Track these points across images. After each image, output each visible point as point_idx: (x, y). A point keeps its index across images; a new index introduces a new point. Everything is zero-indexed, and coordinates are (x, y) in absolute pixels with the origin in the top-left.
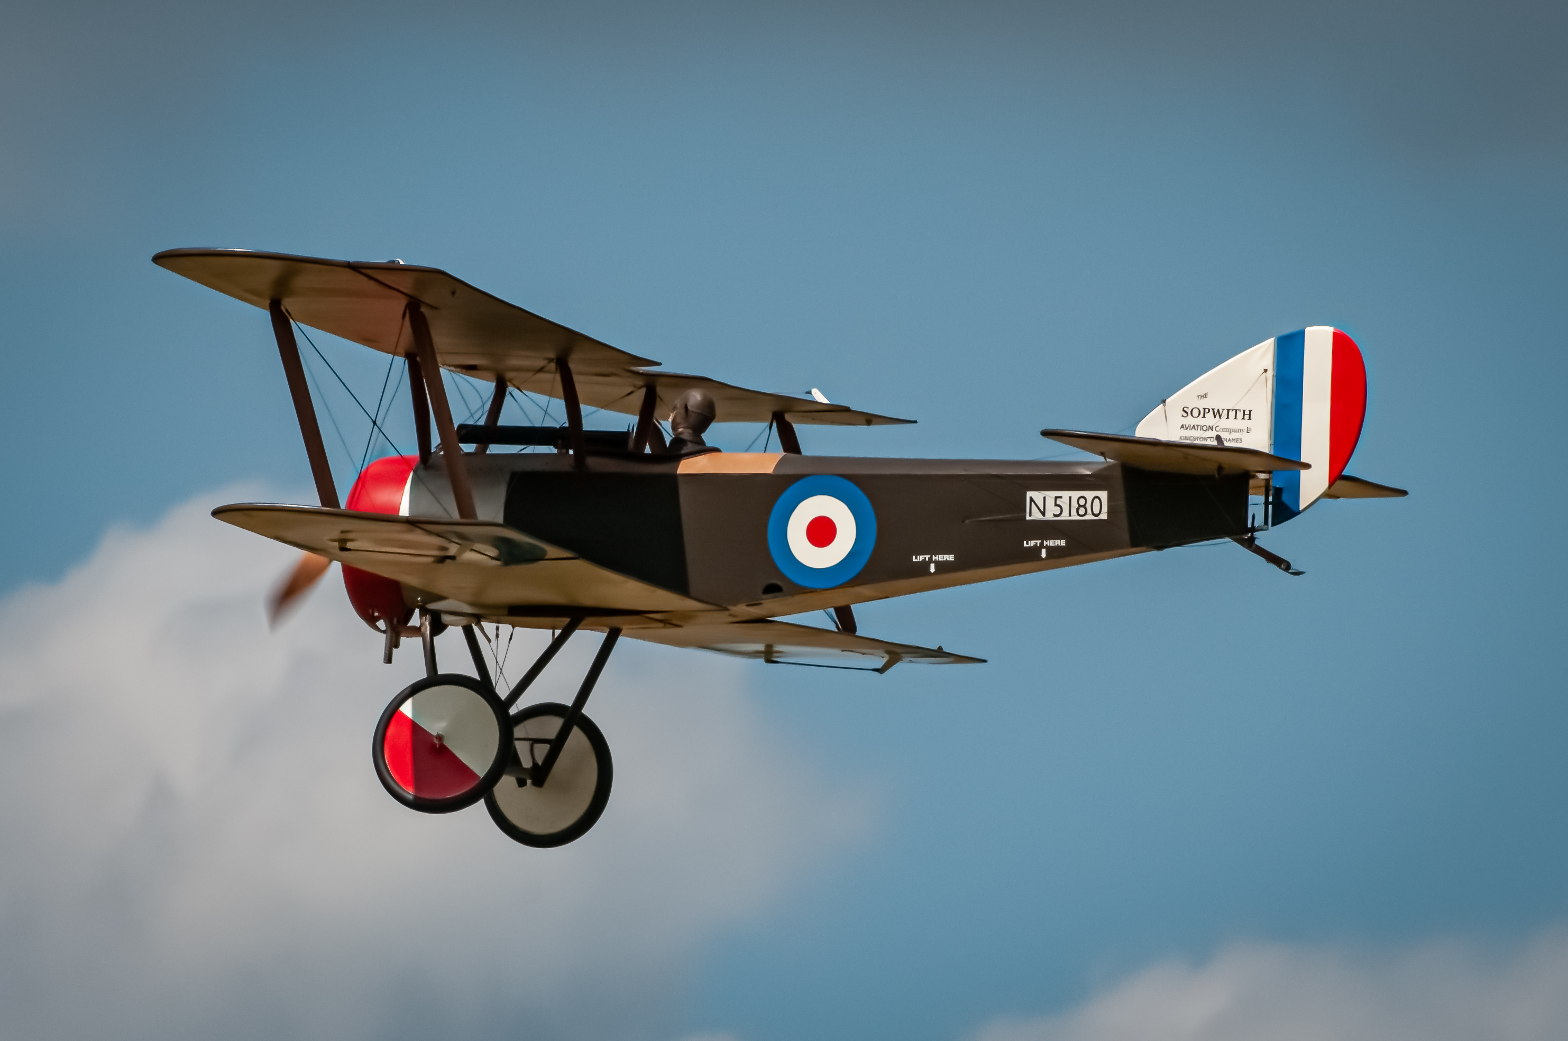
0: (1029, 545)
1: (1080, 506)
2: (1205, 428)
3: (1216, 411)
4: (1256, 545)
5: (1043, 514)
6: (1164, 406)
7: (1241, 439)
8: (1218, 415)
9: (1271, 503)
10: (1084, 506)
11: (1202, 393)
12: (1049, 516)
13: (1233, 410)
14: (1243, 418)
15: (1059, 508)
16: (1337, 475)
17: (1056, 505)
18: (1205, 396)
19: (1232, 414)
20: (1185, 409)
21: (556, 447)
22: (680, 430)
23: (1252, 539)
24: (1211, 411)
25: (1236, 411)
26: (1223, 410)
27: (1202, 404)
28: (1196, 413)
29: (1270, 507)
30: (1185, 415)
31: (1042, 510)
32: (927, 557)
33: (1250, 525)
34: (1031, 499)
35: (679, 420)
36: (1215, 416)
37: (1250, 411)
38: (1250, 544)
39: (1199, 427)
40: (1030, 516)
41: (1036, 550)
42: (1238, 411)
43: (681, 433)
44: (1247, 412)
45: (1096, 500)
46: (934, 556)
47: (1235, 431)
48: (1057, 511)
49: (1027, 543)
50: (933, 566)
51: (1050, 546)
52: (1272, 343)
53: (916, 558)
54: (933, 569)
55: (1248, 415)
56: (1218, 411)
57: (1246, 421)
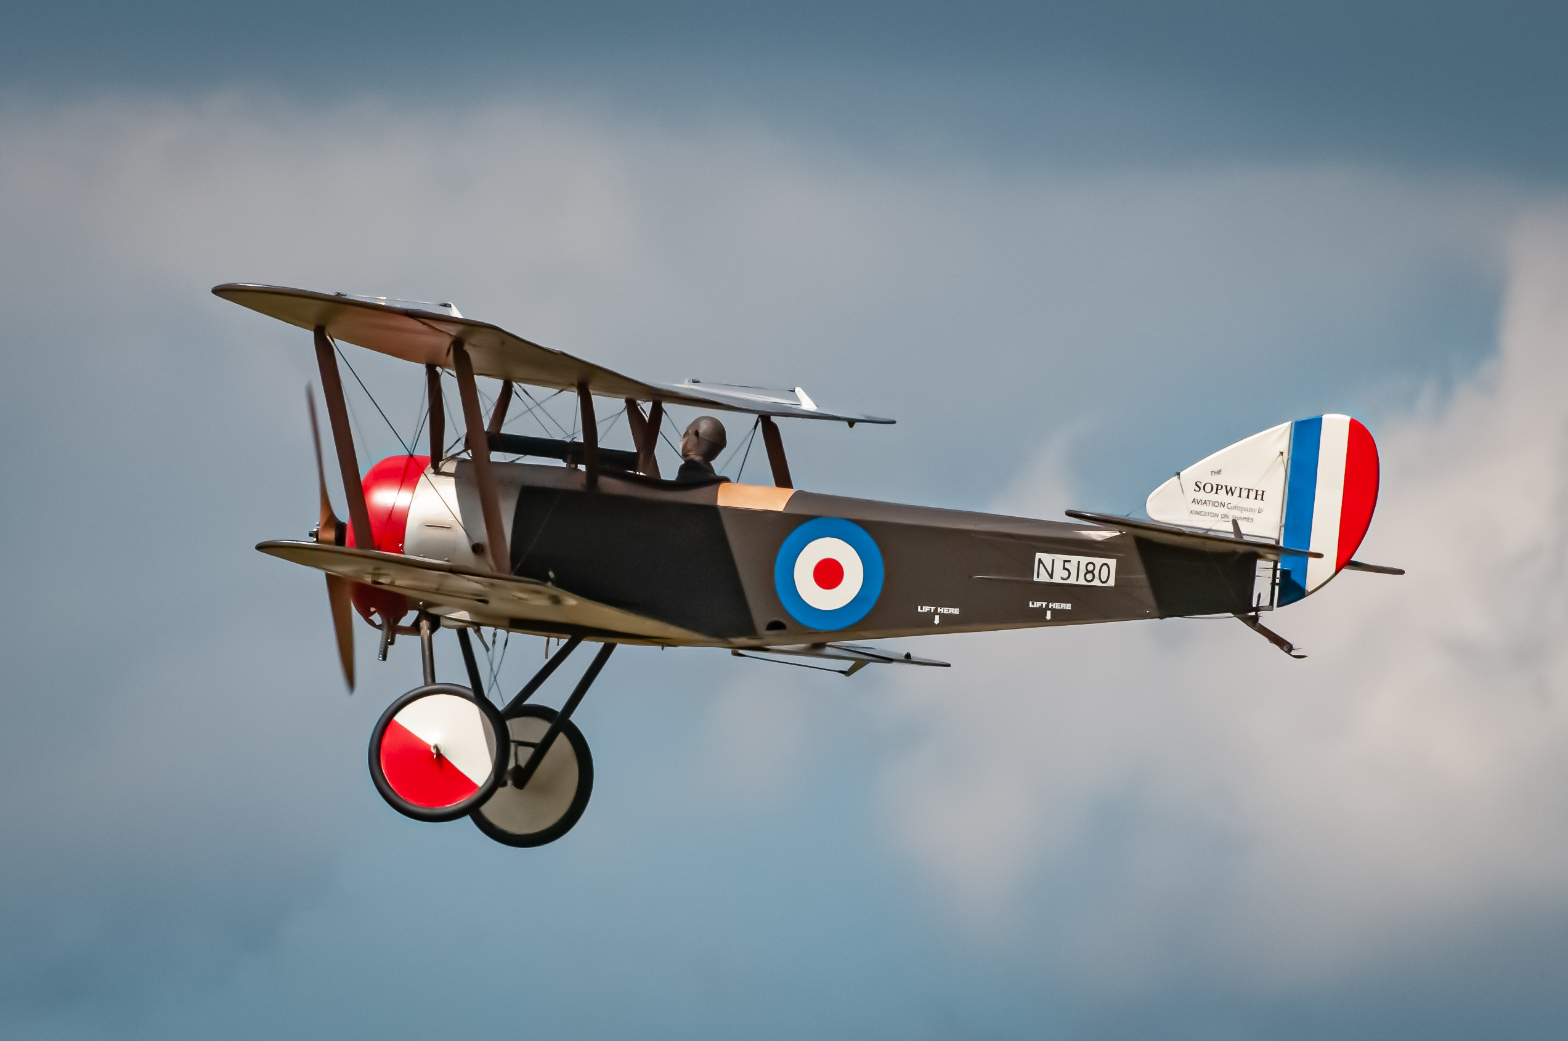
0: (1035, 606)
1: (1088, 572)
2: (1216, 505)
4: (1260, 624)
5: (1051, 576)
6: (1179, 478)
7: (1252, 519)
8: (1230, 492)
9: (1277, 584)
10: (1092, 572)
11: (1216, 469)
12: (1057, 579)
14: (1256, 498)
15: (1067, 572)
16: (1345, 561)
17: (1064, 568)
18: (1219, 472)
19: (1244, 493)
21: (565, 461)
22: (691, 456)
23: (1256, 618)
24: (1224, 488)
25: (1249, 490)
26: (1236, 488)
27: (1216, 480)
28: (1208, 488)
29: (1277, 588)
30: (1198, 489)
31: (1050, 572)
32: (933, 608)
33: (1254, 605)
34: (1040, 561)
35: (689, 447)
36: (1227, 493)
37: (1263, 492)
38: (1253, 622)
39: (1211, 502)
40: (1038, 577)
41: (1042, 612)
42: (1251, 491)
43: (691, 459)
44: (1260, 493)
45: (1105, 567)
46: (939, 608)
47: (1247, 510)
48: (1065, 574)
49: (1033, 604)
50: (937, 618)
51: (1055, 609)
52: (1290, 427)
53: (922, 609)
54: (937, 621)
55: (1260, 495)
56: (1231, 489)
57: (1258, 502)
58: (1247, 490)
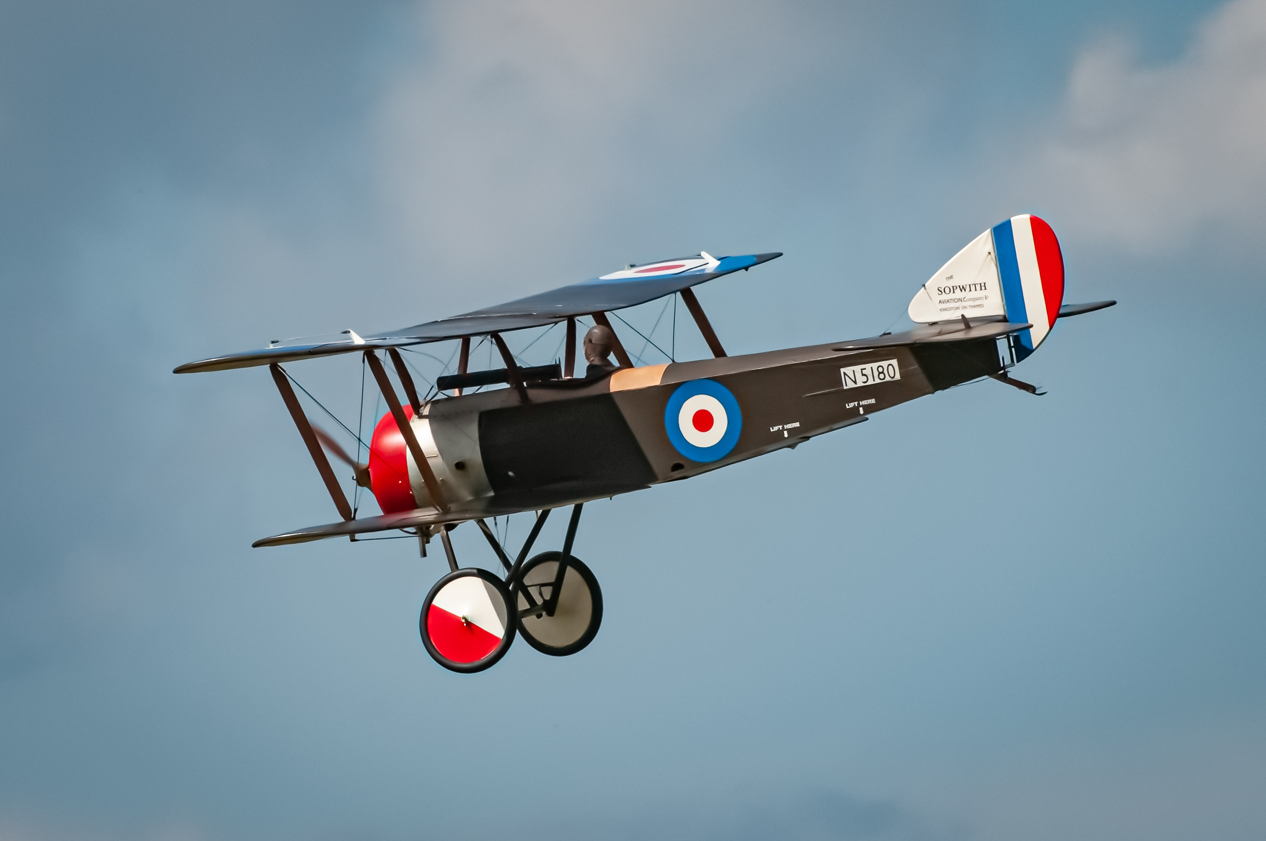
0: (850, 407)
1: (880, 373)
2: (956, 300)
3: (961, 287)
4: (1009, 378)
5: (855, 382)
6: (925, 289)
7: (982, 305)
8: (963, 289)
9: (1013, 347)
10: (883, 372)
11: (949, 276)
12: (859, 384)
13: (973, 285)
14: (981, 290)
15: (866, 377)
16: (1055, 312)
17: (863, 375)
18: (951, 277)
19: (973, 288)
20: (939, 289)
21: (508, 383)
22: (592, 359)
23: (1005, 374)
24: (958, 287)
26: (966, 285)
27: (951, 283)
28: (947, 290)
29: (1013, 349)
30: (940, 293)
31: (854, 380)
32: (781, 427)
33: (1002, 365)
34: (845, 374)
35: (589, 352)
36: (961, 291)
37: (985, 283)
38: (1004, 378)
39: (952, 300)
40: (846, 386)
41: (856, 409)
42: (976, 285)
43: (593, 361)
44: (983, 285)
45: (890, 367)
46: (785, 426)
47: (977, 299)
48: (865, 379)
49: (849, 406)
50: (785, 432)
51: (865, 405)
52: (990, 233)
53: (773, 429)
54: (786, 435)
55: (983, 286)
56: (963, 287)
57: (983, 291)
58: (974, 285)
